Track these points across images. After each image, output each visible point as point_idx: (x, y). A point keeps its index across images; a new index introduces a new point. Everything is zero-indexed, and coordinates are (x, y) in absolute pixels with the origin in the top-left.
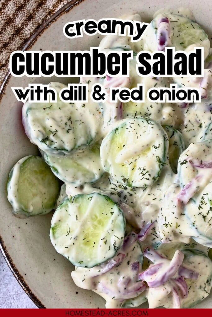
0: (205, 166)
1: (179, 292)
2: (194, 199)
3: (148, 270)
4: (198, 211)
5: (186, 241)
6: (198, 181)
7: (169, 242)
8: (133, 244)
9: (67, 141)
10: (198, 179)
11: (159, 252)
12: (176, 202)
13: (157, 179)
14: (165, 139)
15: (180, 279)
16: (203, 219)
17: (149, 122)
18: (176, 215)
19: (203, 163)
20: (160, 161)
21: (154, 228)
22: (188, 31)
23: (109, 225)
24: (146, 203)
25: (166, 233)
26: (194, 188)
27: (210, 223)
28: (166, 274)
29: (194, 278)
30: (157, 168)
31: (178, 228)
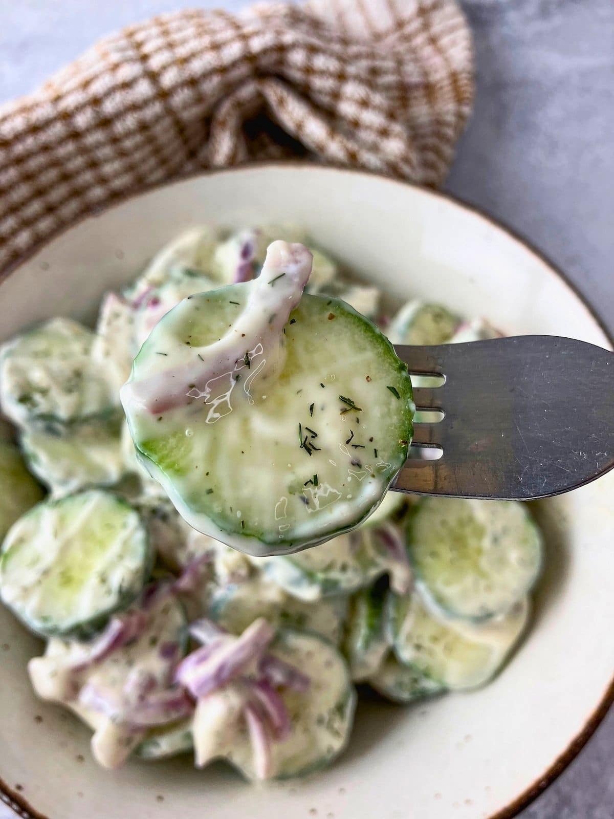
8: (164, 598)
9: (63, 406)
11: (223, 623)
15: (265, 684)
23: (115, 547)
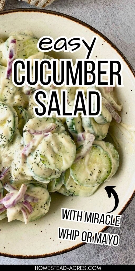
0: (38, 133)
1: (26, 211)
2: (32, 153)
3: (5, 198)
4: (34, 161)
5: (29, 179)
6: (33, 142)
7: (18, 180)
10: (33, 141)
11: (13, 185)
12: (21, 155)
13: (11, 141)
14: (14, 116)
15: (26, 202)
16: (37, 166)
17: (5, 106)
18: (21, 163)
19: (36, 131)
20: (11, 130)
21: (9, 171)
22: (30, 45)
24: (5, 156)
25: (16, 174)
26: (31, 147)
27: (41, 168)
28: (15, 200)
29: (35, 202)
30: (10, 134)
31: (23, 171)
